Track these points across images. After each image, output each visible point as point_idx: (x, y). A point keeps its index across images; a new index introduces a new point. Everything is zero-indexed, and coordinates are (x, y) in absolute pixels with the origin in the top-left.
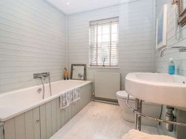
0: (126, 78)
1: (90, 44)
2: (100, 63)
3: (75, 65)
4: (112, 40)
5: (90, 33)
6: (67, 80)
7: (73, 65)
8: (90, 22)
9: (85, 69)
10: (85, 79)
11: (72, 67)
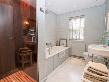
0: (88, 47)
1: (69, 29)
2: (74, 38)
3: (62, 39)
4: (81, 27)
5: (69, 24)
6: (58, 46)
7: (60, 39)
8: (69, 18)
9: (67, 41)
10: (66, 46)
11: (60, 40)
